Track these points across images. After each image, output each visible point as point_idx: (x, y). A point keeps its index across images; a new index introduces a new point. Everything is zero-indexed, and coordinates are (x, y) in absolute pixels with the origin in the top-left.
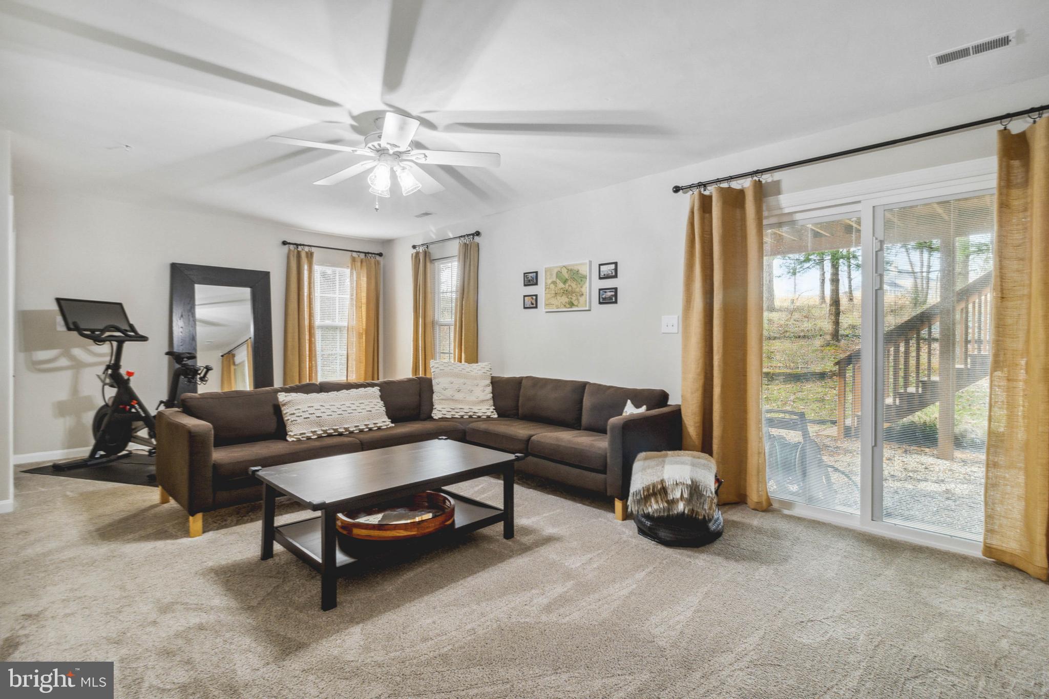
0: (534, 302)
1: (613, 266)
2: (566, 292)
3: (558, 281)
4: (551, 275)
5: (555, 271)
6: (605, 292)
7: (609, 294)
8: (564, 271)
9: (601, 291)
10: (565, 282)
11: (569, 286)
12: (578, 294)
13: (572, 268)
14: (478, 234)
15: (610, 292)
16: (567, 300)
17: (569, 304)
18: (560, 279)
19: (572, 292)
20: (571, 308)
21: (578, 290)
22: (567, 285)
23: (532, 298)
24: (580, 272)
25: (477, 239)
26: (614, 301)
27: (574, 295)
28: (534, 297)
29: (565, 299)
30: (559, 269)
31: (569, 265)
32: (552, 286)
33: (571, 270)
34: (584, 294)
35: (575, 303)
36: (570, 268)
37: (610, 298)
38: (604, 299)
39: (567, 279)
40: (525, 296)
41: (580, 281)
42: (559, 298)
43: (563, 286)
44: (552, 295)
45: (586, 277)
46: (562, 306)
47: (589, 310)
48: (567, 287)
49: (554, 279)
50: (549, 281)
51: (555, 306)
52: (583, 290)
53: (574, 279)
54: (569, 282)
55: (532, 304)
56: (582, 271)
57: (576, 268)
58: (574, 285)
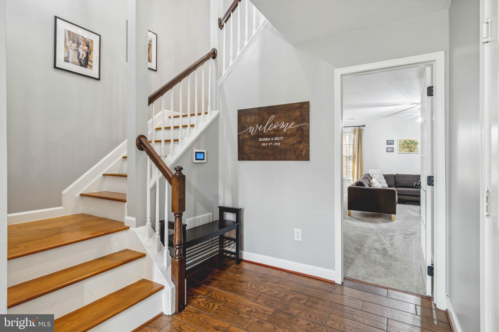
0: (392, 150)
2: (409, 147)
3: (405, 144)
4: (401, 142)
5: (403, 141)
8: (408, 141)
14: (364, 126)
16: (409, 150)
17: (410, 151)
18: (406, 143)
19: (411, 147)
21: (414, 147)
25: (363, 128)
27: (412, 148)
28: (392, 148)
29: (408, 149)
30: (405, 140)
31: (410, 139)
32: (402, 145)
33: (411, 141)
34: (417, 148)
35: (413, 151)
36: (410, 140)
39: (409, 143)
40: (387, 148)
41: (415, 144)
42: (405, 149)
44: (402, 148)
45: (418, 143)
46: (407, 152)
47: (418, 153)
48: (409, 146)
49: (403, 143)
50: (401, 144)
51: (403, 152)
52: (416, 147)
53: (412, 143)
54: (410, 144)
55: (391, 150)
56: (416, 141)
57: (413, 140)
58: (412, 145)
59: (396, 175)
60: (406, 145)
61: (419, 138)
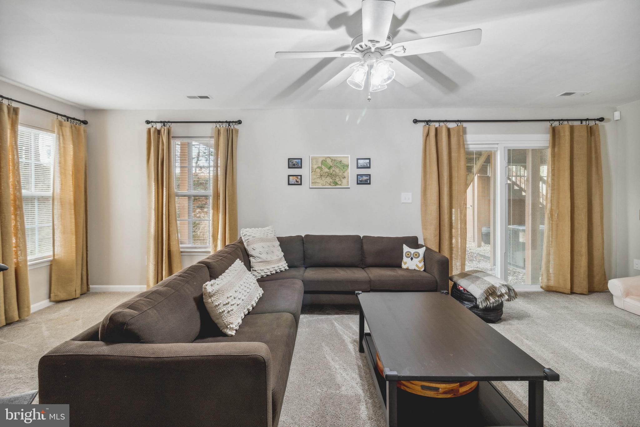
0: (299, 181)
1: (368, 161)
2: (330, 175)
3: (323, 167)
4: (317, 162)
5: (320, 160)
6: (362, 177)
7: (365, 178)
8: (329, 161)
9: (359, 176)
10: (330, 168)
11: (333, 171)
12: (341, 177)
13: (336, 159)
14: (239, 122)
15: (366, 177)
16: (331, 180)
17: (333, 183)
18: (326, 166)
19: (336, 175)
20: (336, 186)
21: (340, 174)
22: (332, 170)
23: (298, 178)
24: (343, 162)
25: (237, 127)
26: (369, 182)
27: (337, 177)
28: (300, 177)
29: (329, 180)
30: (324, 159)
31: (333, 157)
32: (318, 170)
33: (335, 160)
34: (347, 177)
35: (339, 183)
36: (334, 159)
37: (366, 181)
38: (361, 181)
39: (331, 166)
40: (289, 176)
41: (342, 168)
42: (323, 178)
43: (328, 171)
44: (318, 176)
45: (348, 166)
46: (327, 184)
47: (349, 188)
48: (331, 172)
49: (320, 165)
50: (315, 167)
51: (320, 184)
52: (345, 174)
53: (337, 167)
54: (333, 169)
55: (297, 182)
56: (344, 161)
57: (339, 159)
58: (337, 171)
59: (307, 236)
60: (327, 170)
61: (349, 156)
